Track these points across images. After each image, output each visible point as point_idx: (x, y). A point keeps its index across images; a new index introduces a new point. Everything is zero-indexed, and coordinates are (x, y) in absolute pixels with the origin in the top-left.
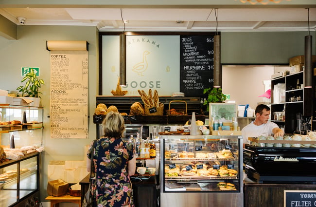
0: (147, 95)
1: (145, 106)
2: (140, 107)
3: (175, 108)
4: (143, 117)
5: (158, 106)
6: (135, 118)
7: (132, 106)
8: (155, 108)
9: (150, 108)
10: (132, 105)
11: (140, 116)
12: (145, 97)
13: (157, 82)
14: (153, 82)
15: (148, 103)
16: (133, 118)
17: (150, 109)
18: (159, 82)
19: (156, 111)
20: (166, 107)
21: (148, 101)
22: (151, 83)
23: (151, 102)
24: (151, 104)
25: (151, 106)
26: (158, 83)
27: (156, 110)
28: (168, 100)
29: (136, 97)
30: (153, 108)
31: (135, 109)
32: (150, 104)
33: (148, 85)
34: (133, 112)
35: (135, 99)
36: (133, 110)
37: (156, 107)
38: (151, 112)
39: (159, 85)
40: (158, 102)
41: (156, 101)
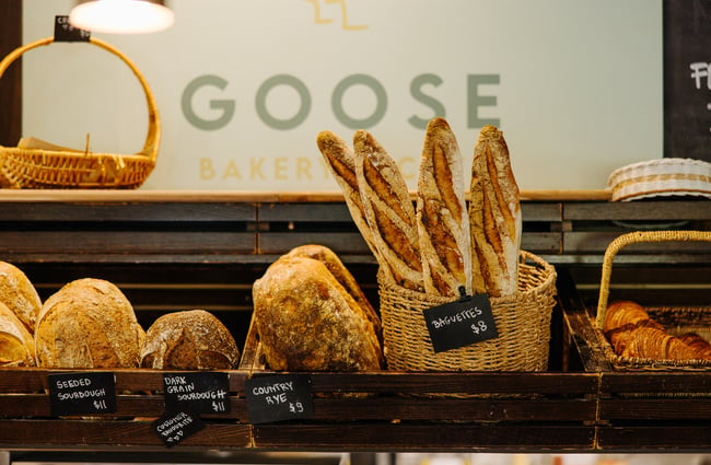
0: (411, 176)
1: (385, 277)
2: (336, 291)
3: (641, 299)
4: (363, 382)
5: (507, 285)
6: (291, 396)
7: (261, 287)
8: (481, 300)
9: (434, 298)
10: (260, 271)
11: (341, 373)
12: (393, 196)
13: (474, 81)
14: (435, 81)
15: (411, 257)
16: (276, 394)
17: (430, 314)
18: (494, 79)
19: (493, 333)
20: (573, 289)
21: (421, 237)
22: (427, 89)
23: (442, 240)
24: (448, 260)
25: (440, 286)
26: (484, 90)
27: (488, 317)
28: (578, 225)
29: (302, 202)
30: (465, 300)
31: (288, 311)
32: (430, 259)
33: (403, 106)
34: (275, 343)
35: (292, 217)
36: (269, 316)
37: (492, 291)
38: (442, 340)
39: (491, 101)
40: (512, 248)
41: (494, 237)
